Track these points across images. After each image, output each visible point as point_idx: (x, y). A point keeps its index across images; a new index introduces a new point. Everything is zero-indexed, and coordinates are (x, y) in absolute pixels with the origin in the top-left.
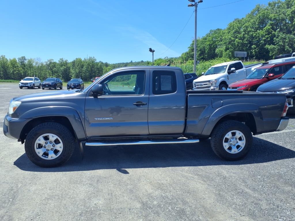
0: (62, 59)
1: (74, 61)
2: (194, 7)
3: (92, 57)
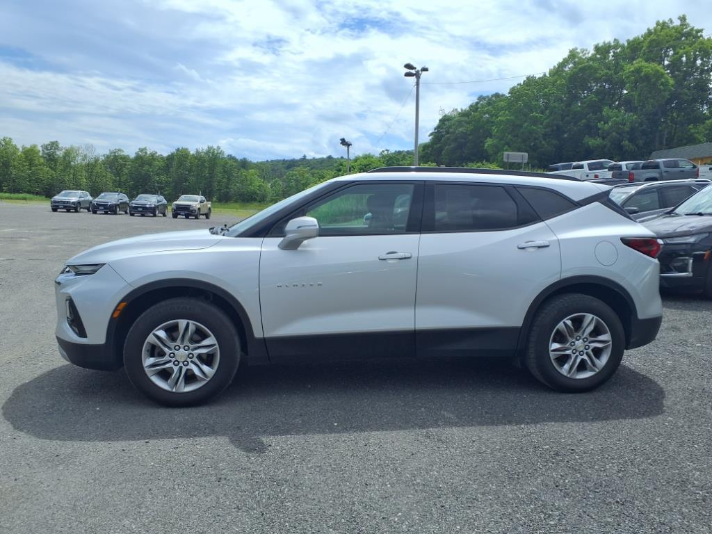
0: (145, 149)
1: (172, 154)
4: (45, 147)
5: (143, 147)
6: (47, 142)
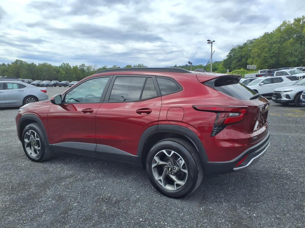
0: (116, 66)
2: (211, 44)
3: (141, 64)
4: (80, 66)
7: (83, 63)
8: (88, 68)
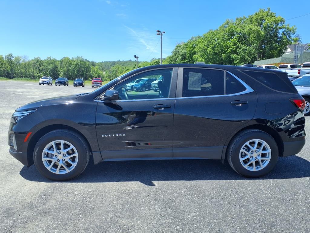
1: (62, 60)
2: (160, 35)
3: (80, 57)
4: (6, 56)
5: (49, 57)
6: (7, 54)
7: (10, 53)
8: (17, 59)
